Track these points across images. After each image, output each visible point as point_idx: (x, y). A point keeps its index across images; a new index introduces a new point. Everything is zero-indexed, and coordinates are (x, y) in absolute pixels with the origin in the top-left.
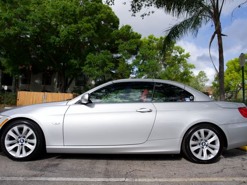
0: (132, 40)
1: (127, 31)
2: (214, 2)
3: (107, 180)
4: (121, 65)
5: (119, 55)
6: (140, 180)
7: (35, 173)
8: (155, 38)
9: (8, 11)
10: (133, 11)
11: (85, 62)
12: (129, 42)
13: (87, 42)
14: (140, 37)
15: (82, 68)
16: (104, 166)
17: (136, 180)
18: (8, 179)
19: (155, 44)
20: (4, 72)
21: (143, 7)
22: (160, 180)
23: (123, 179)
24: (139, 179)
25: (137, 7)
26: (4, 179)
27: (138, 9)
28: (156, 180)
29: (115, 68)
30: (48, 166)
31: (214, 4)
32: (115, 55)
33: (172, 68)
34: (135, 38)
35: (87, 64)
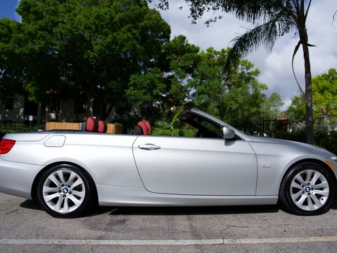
0: (187, 55)
1: (180, 43)
2: (298, 3)
3: (199, 242)
4: (174, 87)
5: (170, 74)
6: (243, 241)
7: (99, 233)
8: (215, 51)
10: (193, 16)
11: (129, 84)
12: (183, 57)
13: (130, 59)
14: (198, 51)
15: (125, 91)
16: (187, 223)
17: (238, 241)
18: (67, 242)
19: (216, 58)
20: (29, 99)
21: (205, 12)
22: (270, 241)
23: (221, 241)
25: (198, 12)
26: (62, 243)
27: (199, 13)
28: (264, 240)
29: (167, 90)
30: (112, 224)
31: (298, 5)
32: (166, 75)
33: (240, 89)
34: (191, 52)
35: (131, 86)
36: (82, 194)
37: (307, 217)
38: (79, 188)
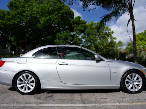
0: (81, 25)
1: (78, 19)
3: (84, 105)
4: (75, 39)
5: (74, 33)
7: (41, 101)
8: (94, 23)
9: (14, 11)
10: (84, 8)
12: (79, 26)
13: (56, 27)
14: (86, 23)
15: (54, 40)
16: (79, 97)
17: (101, 105)
18: (27, 105)
19: (94, 26)
20: (12, 44)
21: (89, 6)
22: (116, 104)
23: (94, 104)
24: (103, 104)
26: (25, 105)
27: (86, 7)
28: (113, 104)
29: (73, 40)
30: (47, 97)
31: (129, 3)
32: (72, 33)
33: (104, 39)
34: (83, 23)
35: (57, 38)
36: (34, 84)
37: (133, 94)
38: (32, 82)
